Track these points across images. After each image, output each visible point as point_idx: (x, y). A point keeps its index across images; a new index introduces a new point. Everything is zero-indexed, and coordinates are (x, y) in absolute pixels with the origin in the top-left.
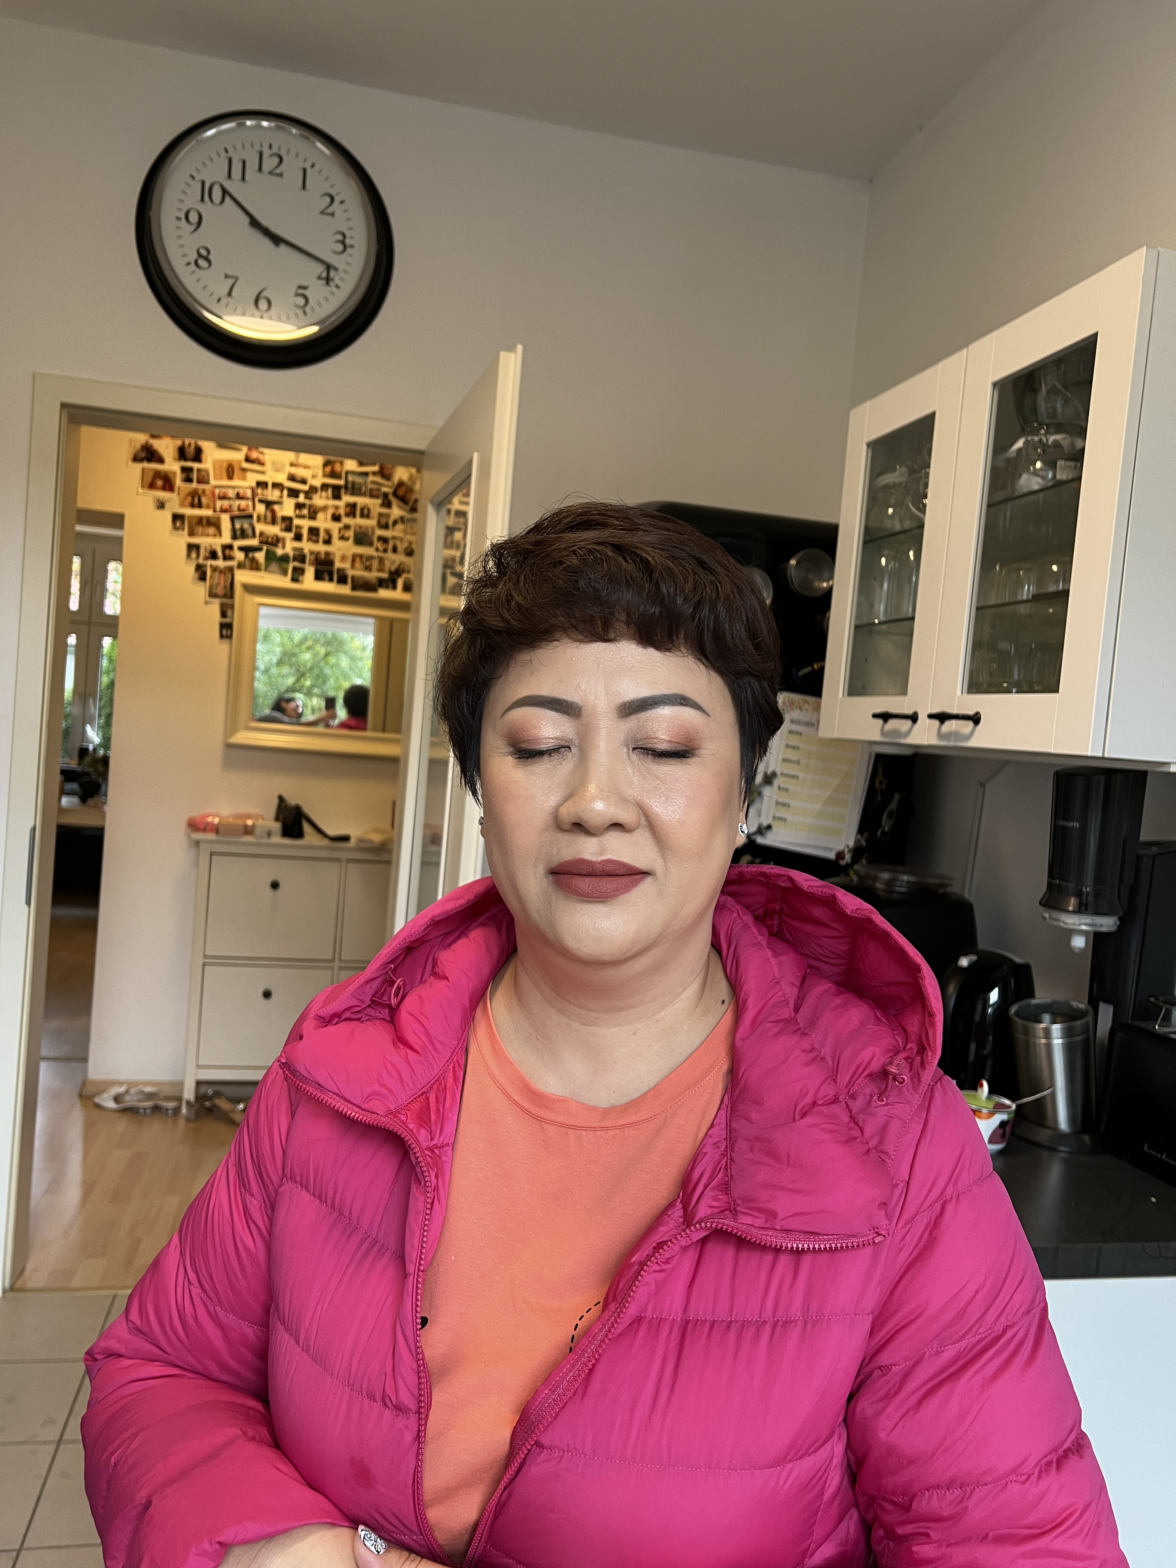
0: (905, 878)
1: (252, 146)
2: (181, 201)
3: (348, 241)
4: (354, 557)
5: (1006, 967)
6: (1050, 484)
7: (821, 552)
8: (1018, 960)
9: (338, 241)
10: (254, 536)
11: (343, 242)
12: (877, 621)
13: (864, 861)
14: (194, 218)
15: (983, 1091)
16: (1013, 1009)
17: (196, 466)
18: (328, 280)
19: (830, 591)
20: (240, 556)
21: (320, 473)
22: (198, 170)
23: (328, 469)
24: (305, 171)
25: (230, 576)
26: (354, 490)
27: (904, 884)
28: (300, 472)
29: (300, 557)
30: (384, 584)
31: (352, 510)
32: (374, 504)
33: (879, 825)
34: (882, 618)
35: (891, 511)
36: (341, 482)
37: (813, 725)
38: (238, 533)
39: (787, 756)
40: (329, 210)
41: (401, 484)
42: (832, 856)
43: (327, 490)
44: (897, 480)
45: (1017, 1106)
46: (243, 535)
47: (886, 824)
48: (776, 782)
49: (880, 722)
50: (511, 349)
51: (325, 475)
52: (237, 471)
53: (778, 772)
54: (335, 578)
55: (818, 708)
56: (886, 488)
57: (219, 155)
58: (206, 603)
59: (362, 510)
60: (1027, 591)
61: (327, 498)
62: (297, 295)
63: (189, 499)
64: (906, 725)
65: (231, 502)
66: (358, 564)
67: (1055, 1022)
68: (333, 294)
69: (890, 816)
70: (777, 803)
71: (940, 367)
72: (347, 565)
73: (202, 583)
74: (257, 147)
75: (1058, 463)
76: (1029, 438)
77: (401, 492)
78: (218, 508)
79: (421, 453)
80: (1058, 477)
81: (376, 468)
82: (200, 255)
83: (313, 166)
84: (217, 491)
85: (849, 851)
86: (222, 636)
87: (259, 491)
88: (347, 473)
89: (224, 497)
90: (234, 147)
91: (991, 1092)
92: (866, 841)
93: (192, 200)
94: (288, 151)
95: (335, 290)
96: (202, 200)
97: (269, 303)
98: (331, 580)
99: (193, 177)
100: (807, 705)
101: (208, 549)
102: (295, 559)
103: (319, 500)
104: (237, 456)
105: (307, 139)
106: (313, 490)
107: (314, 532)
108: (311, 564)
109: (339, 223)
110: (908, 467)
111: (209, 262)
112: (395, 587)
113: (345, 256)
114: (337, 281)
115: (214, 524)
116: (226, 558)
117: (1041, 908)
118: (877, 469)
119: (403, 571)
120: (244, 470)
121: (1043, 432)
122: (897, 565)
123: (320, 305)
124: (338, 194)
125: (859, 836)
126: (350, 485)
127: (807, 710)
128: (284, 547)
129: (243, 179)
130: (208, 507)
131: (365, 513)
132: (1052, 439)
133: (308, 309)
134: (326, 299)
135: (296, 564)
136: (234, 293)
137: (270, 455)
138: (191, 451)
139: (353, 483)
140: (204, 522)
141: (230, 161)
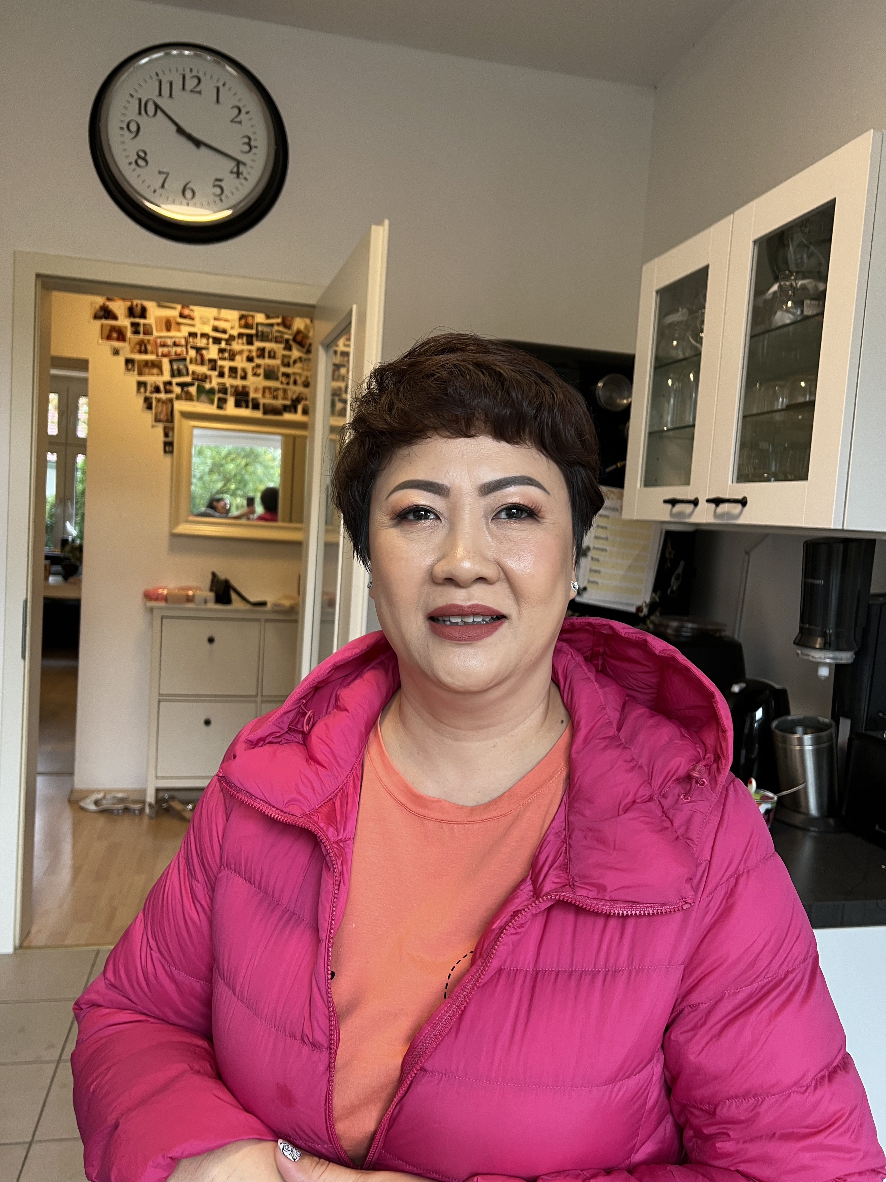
0: (690, 625)
1: (177, 70)
2: (124, 115)
3: (253, 143)
4: (265, 389)
5: (768, 692)
6: (799, 318)
7: (622, 377)
8: (777, 686)
9: (245, 143)
10: (188, 374)
11: (249, 144)
12: (665, 429)
13: (658, 613)
14: (134, 128)
15: (752, 787)
16: (774, 724)
17: (142, 321)
18: (238, 174)
19: (629, 406)
20: (177, 390)
21: (237, 325)
22: (136, 90)
23: (243, 322)
24: (218, 89)
25: (170, 405)
26: (263, 337)
27: (689, 630)
28: (222, 325)
29: (223, 390)
30: (288, 409)
31: (262, 353)
32: (279, 348)
33: (670, 585)
34: (669, 426)
35: (675, 343)
36: (253, 332)
37: (617, 510)
38: (176, 372)
39: (598, 534)
40: (238, 119)
41: (299, 332)
42: (633, 609)
43: (242, 338)
44: (680, 319)
45: (779, 798)
46: (180, 374)
47: (674, 585)
48: (590, 554)
49: (669, 506)
50: (380, 223)
51: (240, 327)
52: (173, 325)
53: (591, 546)
54: (250, 405)
55: (621, 497)
56: (671, 325)
57: (151, 77)
58: (153, 426)
59: (270, 352)
60: (781, 402)
61: (243, 344)
62: (214, 186)
63: (138, 347)
64: (689, 508)
65: (170, 349)
66: (267, 394)
67: (806, 733)
68: (242, 184)
69: (677, 579)
70: (591, 570)
71: (712, 229)
72: (259, 395)
73: (149, 412)
74: (181, 71)
75: (805, 302)
76: (782, 283)
77: (299, 338)
78: (160, 354)
79: (313, 307)
80: (805, 313)
81: (279, 320)
82: (139, 157)
83: (224, 84)
84: (159, 341)
85: (646, 606)
86: (165, 452)
87: (191, 339)
88: (257, 324)
89: (164, 345)
90: (163, 72)
91: (758, 787)
92: (659, 597)
93: (132, 113)
94: (205, 74)
95: (243, 181)
96: (140, 113)
97: (193, 193)
98: (247, 407)
99: (132, 96)
100: (612, 495)
101: (153, 385)
102: (220, 391)
103: (236, 346)
104: (173, 313)
105: (219, 63)
106: (232, 338)
107: (233, 370)
108: (231, 395)
109: (246, 129)
110: (688, 309)
111: (147, 162)
112: (296, 412)
113: (251, 154)
114: (245, 174)
115: (157, 365)
116: (167, 392)
117: (795, 646)
118: (664, 310)
119: (302, 399)
120: (179, 324)
121: (793, 278)
122: (680, 385)
123: (232, 193)
124: (244, 106)
125: (654, 595)
126: (260, 334)
127: (613, 499)
128: (211, 382)
129: (171, 96)
130: (152, 353)
131: (272, 355)
132: (800, 283)
133: (223, 197)
134: (237, 189)
135: (221, 395)
136: (166, 185)
137: (198, 311)
138: (138, 310)
139: (262, 332)
140: (150, 364)
141: (160, 82)
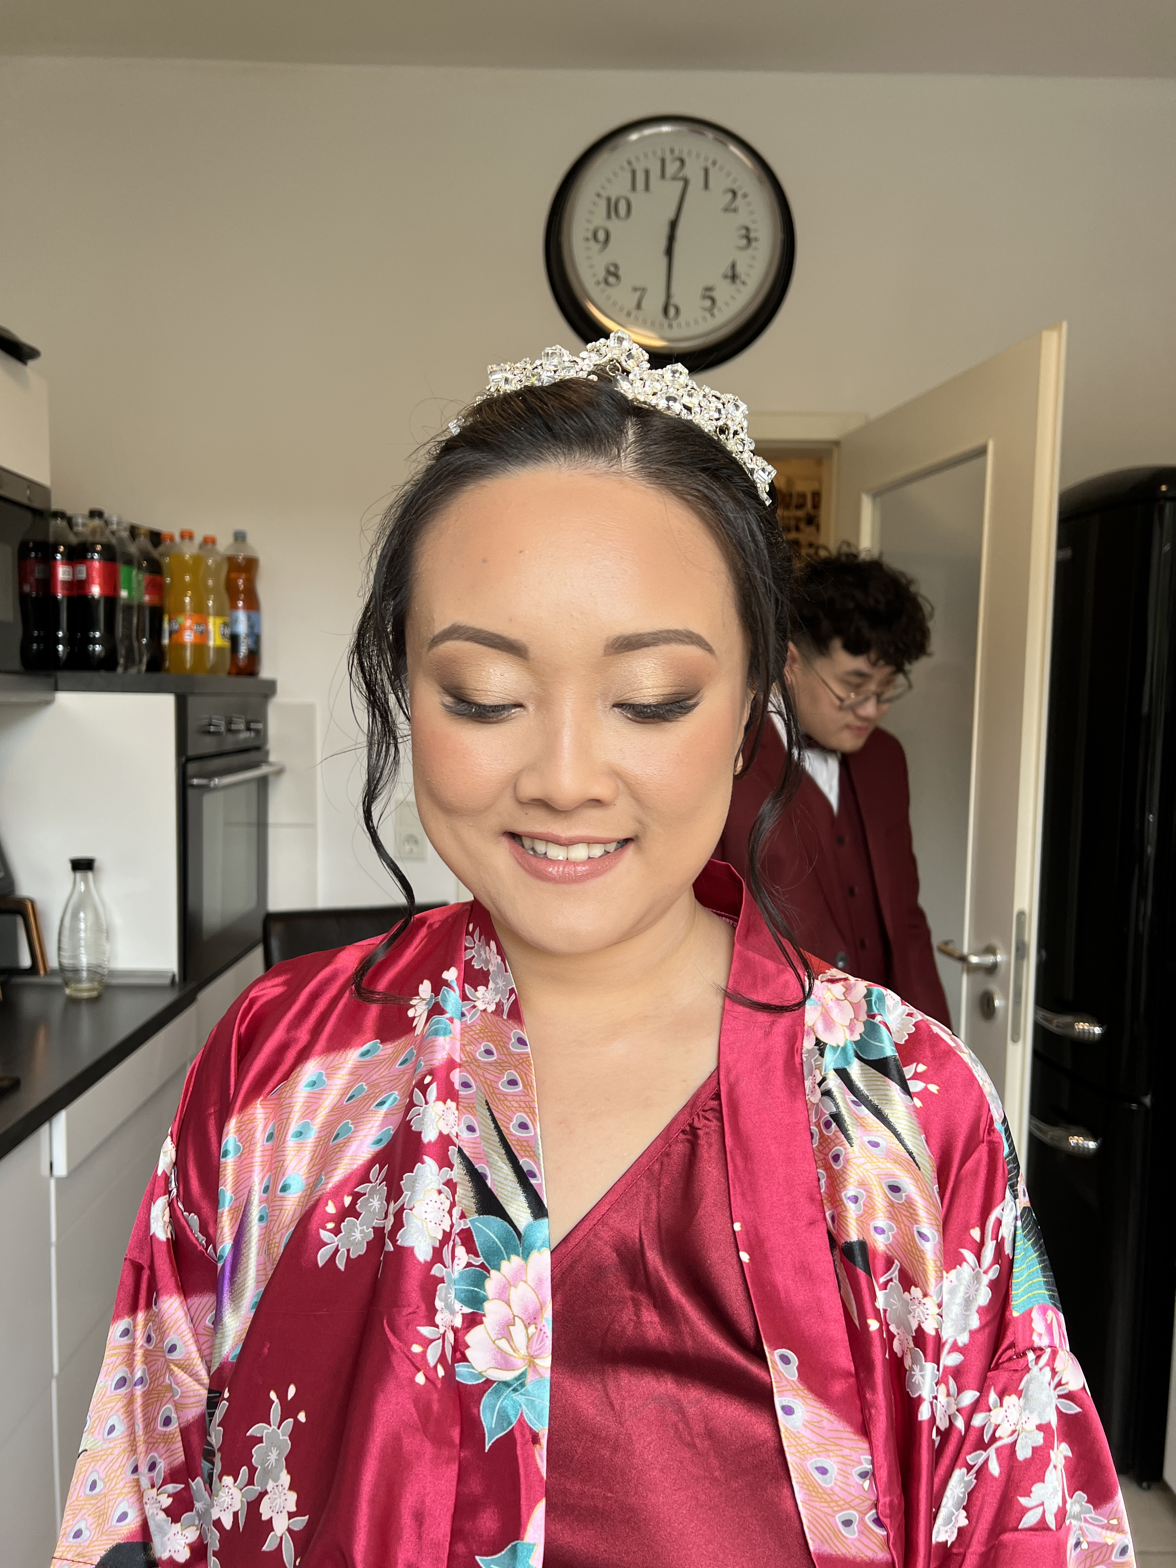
1: (654, 153)
2: (589, 221)
3: (752, 235)
9: (742, 237)
11: (747, 237)
14: (601, 236)
18: (734, 278)
22: (604, 188)
24: (706, 171)
40: (733, 206)
50: (1054, 325)
62: (704, 297)
68: (739, 291)
74: (659, 154)
82: (609, 272)
83: (714, 163)
90: (640, 158)
93: (599, 218)
94: (689, 153)
95: (741, 287)
96: (609, 216)
97: (677, 310)
99: (599, 195)
109: (742, 218)
111: (616, 276)
113: (750, 252)
114: (743, 277)
123: (728, 304)
124: (740, 188)
129: (647, 188)
133: (716, 311)
134: (733, 298)
136: (644, 304)
141: (634, 173)
